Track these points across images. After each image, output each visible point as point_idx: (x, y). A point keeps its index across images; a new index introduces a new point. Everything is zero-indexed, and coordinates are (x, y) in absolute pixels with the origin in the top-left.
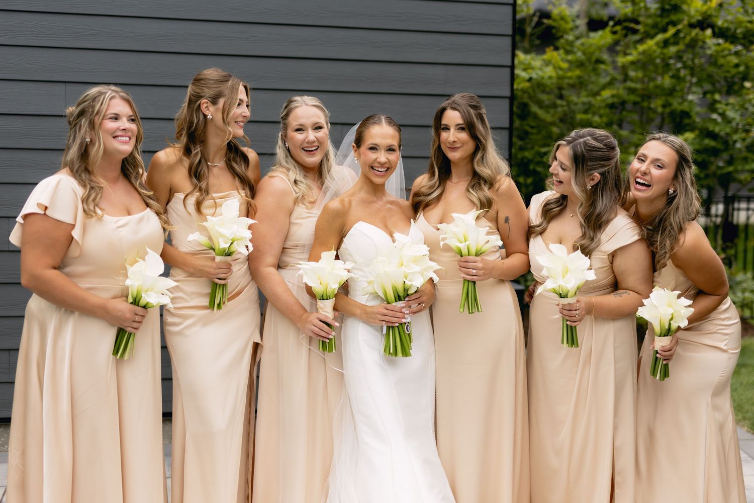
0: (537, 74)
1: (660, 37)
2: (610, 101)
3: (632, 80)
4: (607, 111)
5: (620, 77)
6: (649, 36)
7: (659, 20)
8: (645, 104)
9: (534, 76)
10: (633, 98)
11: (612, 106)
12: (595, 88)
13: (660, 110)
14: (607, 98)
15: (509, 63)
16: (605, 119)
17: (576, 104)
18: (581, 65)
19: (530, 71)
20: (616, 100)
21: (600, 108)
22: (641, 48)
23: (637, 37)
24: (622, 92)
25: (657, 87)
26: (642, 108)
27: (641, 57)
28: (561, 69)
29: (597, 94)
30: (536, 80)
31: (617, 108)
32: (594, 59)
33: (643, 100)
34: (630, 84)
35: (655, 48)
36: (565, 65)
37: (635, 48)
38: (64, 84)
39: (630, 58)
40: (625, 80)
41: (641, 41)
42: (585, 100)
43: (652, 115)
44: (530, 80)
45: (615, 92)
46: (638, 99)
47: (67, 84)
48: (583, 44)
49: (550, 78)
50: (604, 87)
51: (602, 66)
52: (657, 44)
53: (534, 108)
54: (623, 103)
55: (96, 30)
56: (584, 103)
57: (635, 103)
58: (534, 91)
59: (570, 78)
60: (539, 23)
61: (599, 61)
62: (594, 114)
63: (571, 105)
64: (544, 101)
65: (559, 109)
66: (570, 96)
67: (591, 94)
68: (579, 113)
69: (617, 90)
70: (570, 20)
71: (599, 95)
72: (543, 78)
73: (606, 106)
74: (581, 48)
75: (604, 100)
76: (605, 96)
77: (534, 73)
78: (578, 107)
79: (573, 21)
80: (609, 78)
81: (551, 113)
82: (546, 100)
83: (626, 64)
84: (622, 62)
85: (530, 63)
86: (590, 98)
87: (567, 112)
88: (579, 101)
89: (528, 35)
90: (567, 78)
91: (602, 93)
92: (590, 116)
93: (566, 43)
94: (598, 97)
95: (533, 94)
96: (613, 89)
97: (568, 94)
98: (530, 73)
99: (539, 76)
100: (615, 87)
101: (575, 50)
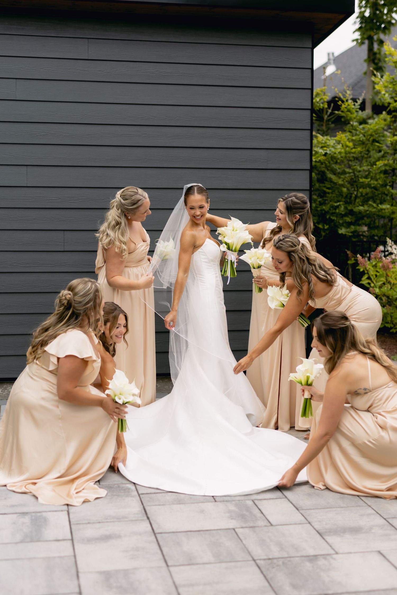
0: (330, 150)
2: (383, 168)
4: (382, 175)
5: (391, 152)
9: (328, 152)
11: (385, 172)
12: (372, 160)
15: (309, 148)
17: (360, 171)
18: (362, 143)
19: (325, 148)
20: (387, 168)
21: (376, 174)
24: (391, 162)
28: (347, 146)
29: (374, 164)
30: (330, 154)
31: (389, 174)
32: (372, 138)
36: (351, 144)
38: (26, 167)
39: (396, 138)
40: (394, 154)
42: (365, 168)
44: (326, 155)
45: (386, 162)
47: (28, 167)
48: (364, 128)
49: (340, 153)
50: (379, 160)
51: (377, 144)
53: (330, 175)
54: (394, 170)
55: (46, 132)
56: (364, 171)
58: (329, 163)
59: (354, 153)
60: (332, 113)
61: (374, 141)
62: (372, 178)
63: (356, 172)
64: (336, 170)
65: (348, 175)
66: (355, 165)
67: (369, 164)
68: (361, 178)
69: (388, 161)
70: (354, 111)
71: (376, 165)
72: (335, 153)
73: (381, 172)
74: (362, 131)
75: (379, 168)
76: (380, 165)
77: (328, 150)
78: (361, 173)
79: (357, 111)
80: (383, 153)
81: (342, 178)
82: (337, 169)
83: (394, 142)
84: (391, 141)
85: (326, 143)
86: (369, 167)
87: (353, 177)
88: (361, 169)
89: (325, 121)
90: (353, 153)
91: (377, 163)
92: (369, 180)
93: (351, 128)
94: (374, 166)
95: (328, 165)
96: (385, 160)
97: (354, 164)
98: (326, 150)
99: (332, 152)
100: (387, 158)
101: (358, 133)
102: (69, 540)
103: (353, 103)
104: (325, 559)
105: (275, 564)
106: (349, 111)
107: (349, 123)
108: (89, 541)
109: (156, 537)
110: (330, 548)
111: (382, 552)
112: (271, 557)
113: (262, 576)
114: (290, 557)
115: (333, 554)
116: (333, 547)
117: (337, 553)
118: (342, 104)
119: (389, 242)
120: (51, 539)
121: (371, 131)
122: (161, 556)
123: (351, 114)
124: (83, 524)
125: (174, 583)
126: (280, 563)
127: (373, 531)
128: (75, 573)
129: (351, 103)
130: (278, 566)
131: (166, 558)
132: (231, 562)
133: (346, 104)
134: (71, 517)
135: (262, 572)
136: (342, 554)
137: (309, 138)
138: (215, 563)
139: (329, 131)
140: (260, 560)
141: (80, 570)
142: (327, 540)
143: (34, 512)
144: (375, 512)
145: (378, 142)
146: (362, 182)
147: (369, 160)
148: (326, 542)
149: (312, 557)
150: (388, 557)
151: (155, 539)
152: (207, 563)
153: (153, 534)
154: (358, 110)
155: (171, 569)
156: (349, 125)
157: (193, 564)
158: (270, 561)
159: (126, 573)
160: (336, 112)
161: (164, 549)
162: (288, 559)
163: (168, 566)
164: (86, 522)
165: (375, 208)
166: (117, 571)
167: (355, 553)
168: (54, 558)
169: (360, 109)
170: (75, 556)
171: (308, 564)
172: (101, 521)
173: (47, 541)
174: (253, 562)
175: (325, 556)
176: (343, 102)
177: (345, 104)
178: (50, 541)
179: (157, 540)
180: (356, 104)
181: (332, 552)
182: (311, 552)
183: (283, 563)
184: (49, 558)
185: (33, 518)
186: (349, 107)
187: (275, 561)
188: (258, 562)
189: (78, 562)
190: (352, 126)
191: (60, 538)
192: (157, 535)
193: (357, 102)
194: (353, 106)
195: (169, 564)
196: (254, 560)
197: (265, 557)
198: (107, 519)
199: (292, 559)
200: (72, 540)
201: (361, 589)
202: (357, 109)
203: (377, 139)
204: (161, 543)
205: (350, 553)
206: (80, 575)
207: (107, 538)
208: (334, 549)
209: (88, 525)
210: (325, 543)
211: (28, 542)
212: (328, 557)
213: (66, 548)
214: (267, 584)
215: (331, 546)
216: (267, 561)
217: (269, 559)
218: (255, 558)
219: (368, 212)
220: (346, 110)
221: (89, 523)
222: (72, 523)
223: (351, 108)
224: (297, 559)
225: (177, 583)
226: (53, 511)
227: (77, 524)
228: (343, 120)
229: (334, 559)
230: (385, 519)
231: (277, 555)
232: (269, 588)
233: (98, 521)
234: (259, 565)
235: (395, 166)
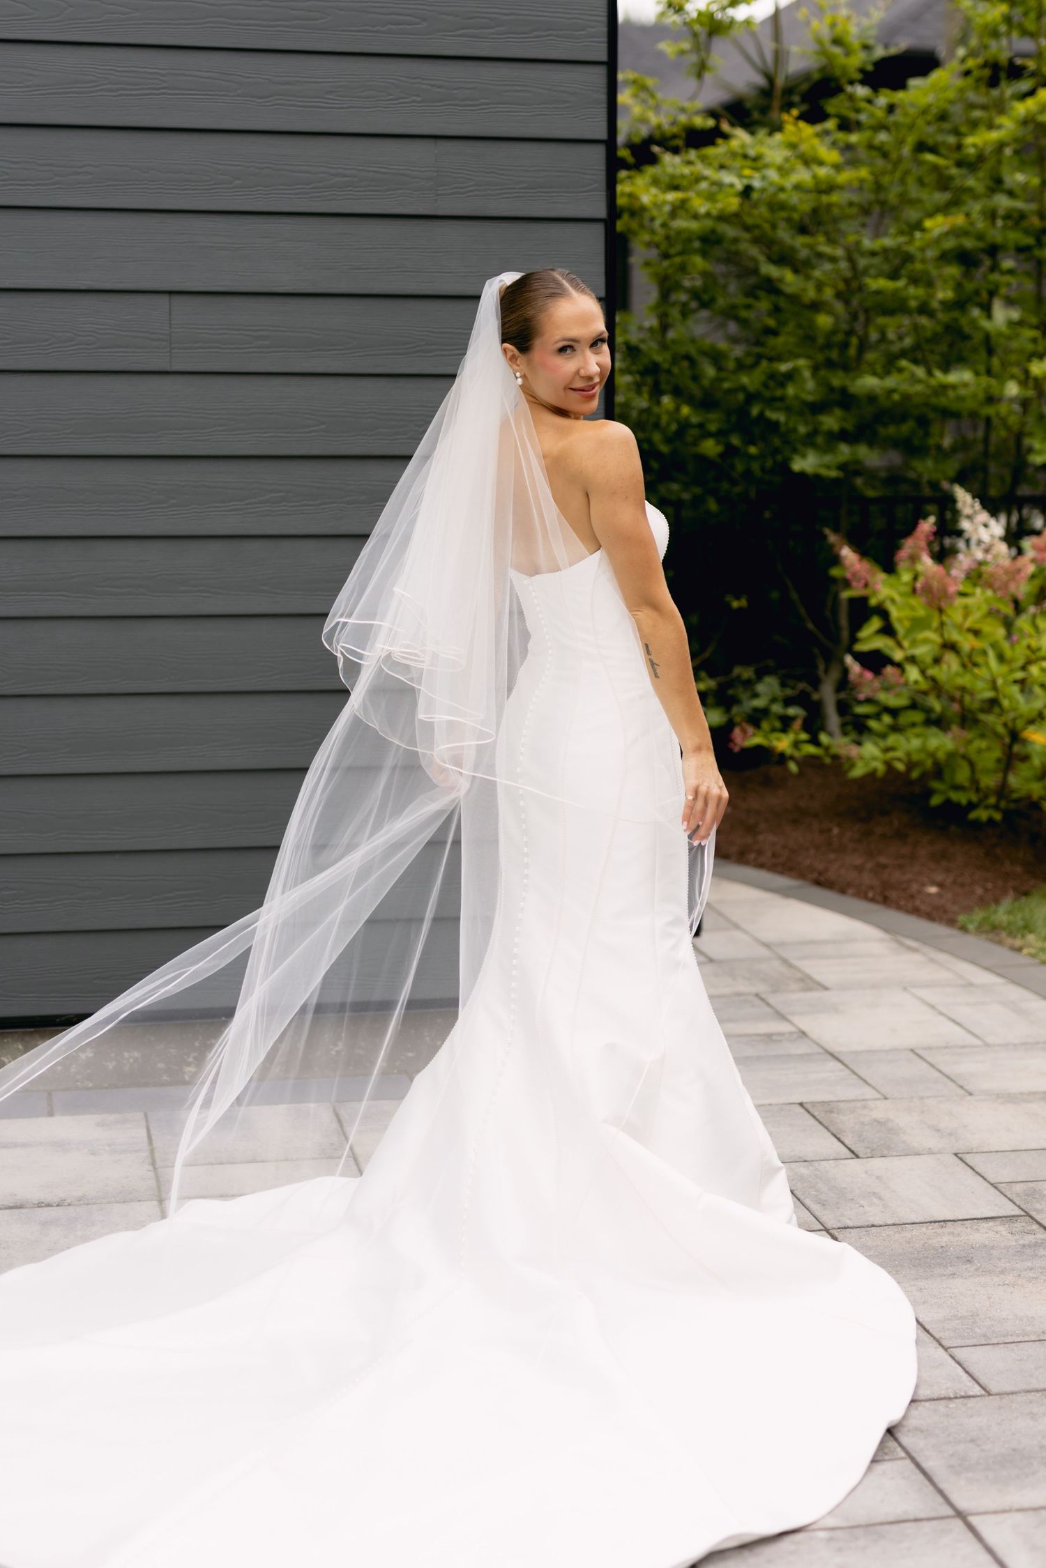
0: (764, 178)
2: (950, 244)
3: (1011, 193)
5: (979, 185)
9: (757, 184)
10: (1014, 237)
11: (961, 257)
12: (913, 214)
14: (941, 237)
17: (871, 254)
18: (878, 156)
19: (748, 172)
20: (969, 243)
21: (926, 263)
22: (1021, 109)
24: (980, 222)
26: (1040, 262)
28: (821, 164)
29: (919, 226)
30: (763, 190)
32: (913, 138)
33: (1040, 243)
34: (1003, 201)
36: (834, 156)
37: (1012, 110)
39: (996, 135)
40: (992, 193)
41: (1026, 94)
42: (887, 242)
44: (746, 192)
45: (959, 220)
46: (1030, 241)
48: (890, 105)
49: (798, 187)
50: (933, 213)
54: (992, 250)
56: (885, 251)
57: (1021, 250)
59: (847, 187)
61: (922, 146)
62: (911, 279)
63: (857, 257)
64: (793, 250)
65: (829, 267)
66: (856, 233)
67: (903, 228)
68: (876, 277)
69: (968, 215)
71: (923, 230)
72: (782, 189)
73: (943, 257)
74: (883, 115)
75: (938, 241)
76: (937, 232)
77: (757, 175)
78: (873, 260)
81: (815, 277)
83: (990, 150)
86: (901, 239)
87: (849, 273)
88: (878, 245)
90: (842, 187)
91: (929, 224)
92: (901, 283)
93: (845, 104)
94: (918, 235)
96: (957, 214)
97: (852, 230)
98: (750, 177)
99: (772, 184)
100: (965, 209)
103: (854, 20)
106: (838, 42)
107: (840, 90)
118: (810, 19)
119: (964, 502)
121: (911, 110)
129: (848, 17)
145: (933, 150)
146: (878, 292)
156: (841, 96)
165: (920, 381)
180: (866, 22)
190: (851, 98)
203: (930, 141)
219: (896, 397)
223: (845, 31)
235: (997, 234)
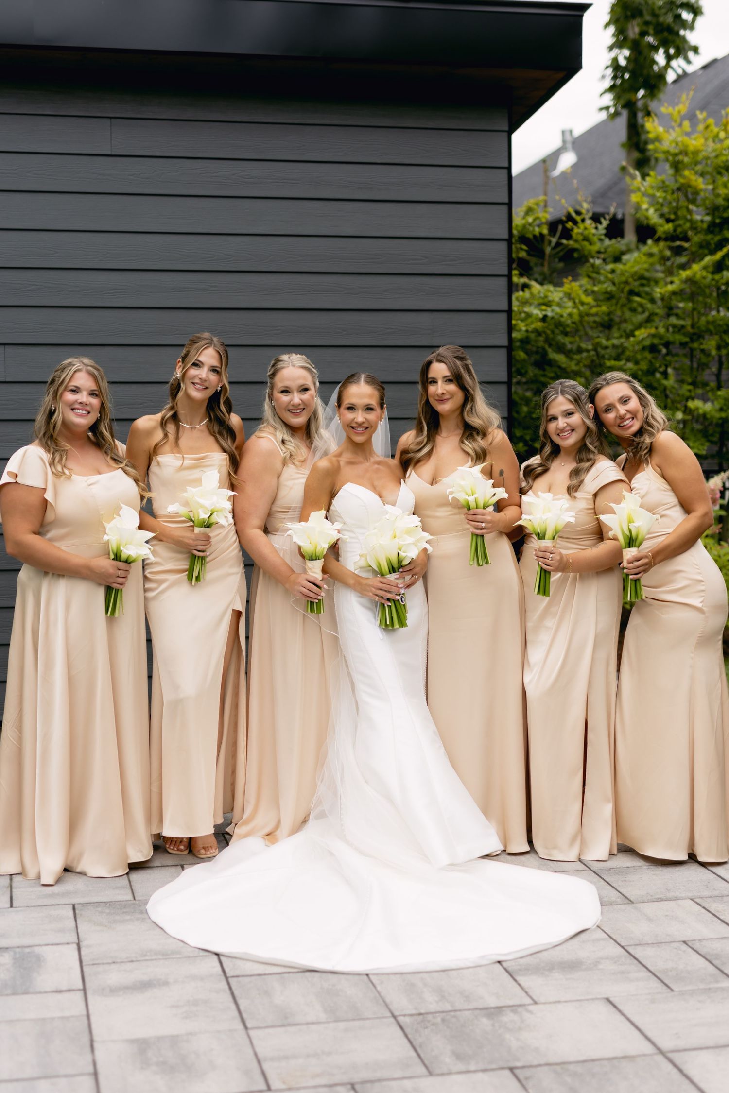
0: (553, 311)
1: (708, 259)
2: (647, 343)
3: (677, 315)
4: (648, 355)
5: (661, 312)
6: (696, 257)
7: (709, 237)
8: (695, 345)
9: (549, 314)
10: (679, 338)
11: (653, 349)
12: (629, 327)
13: (714, 352)
14: (643, 339)
15: (506, 307)
16: (644, 366)
17: (606, 348)
18: (610, 297)
19: (544, 307)
20: (656, 341)
21: (636, 352)
22: (685, 274)
23: (683, 260)
24: (662, 331)
25: (708, 322)
26: (692, 350)
27: (683, 286)
28: (582, 304)
29: (632, 333)
30: (552, 318)
31: (658, 351)
32: (627, 289)
33: (692, 341)
34: (673, 320)
35: (704, 273)
36: (589, 300)
37: (679, 274)
38: (3, 346)
39: (670, 288)
40: (668, 315)
41: (684, 267)
42: (615, 342)
43: (704, 360)
44: (544, 319)
45: (653, 331)
46: (687, 339)
47: (6, 346)
48: (613, 271)
49: (570, 315)
50: (639, 326)
51: (637, 299)
52: (705, 268)
53: (553, 355)
54: (667, 345)
56: (614, 346)
57: (683, 345)
58: (553, 332)
59: (596, 314)
60: (558, 244)
61: (632, 293)
62: (628, 360)
63: (599, 349)
64: (564, 344)
65: (585, 354)
66: (598, 337)
67: (624, 334)
68: (609, 360)
69: (656, 328)
70: (595, 239)
71: (634, 336)
72: (562, 316)
73: (644, 348)
74: (610, 276)
75: (640, 342)
76: (641, 337)
77: (549, 309)
78: (608, 351)
79: (601, 240)
80: (647, 314)
81: (576, 359)
82: (567, 343)
83: (667, 295)
84: (661, 293)
85: (546, 297)
86: (623, 340)
87: (595, 358)
88: (609, 343)
89: (547, 257)
90: (593, 315)
91: (637, 333)
92: (622, 362)
93: (591, 269)
94: (632, 339)
95: (551, 336)
96: (651, 328)
97: (595, 335)
98: (545, 310)
99: (557, 314)
100: (654, 324)
101: (602, 278)
102: (79, 990)
103: (594, 225)
104: (515, 1012)
105: (429, 1021)
106: (586, 239)
107: (587, 261)
108: (114, 990)
109: (229, 984)
110: (524, 994)
111: (612, 999)
112: (423, 1011)
113: (406, 1041)
114: (455, 1011)
115: (529, 1005)
116: (531, 994)
117: (536, 1003)
118: (574, 227)
120: (48, 989)
121: (627, 274)
122: (236, 1013)
123: (591, 244)
124: (103, 964)
125: (256, 1055)
126: (439, 1020)
127: (600, 967)
128: (88, 1044)
129: (591, 224)
130: (433, 1024)
131: (245, 1016)
132: (354, 1020)
133: (582, 226)
134: (83, 953)
135: (406, 1036)
136: (545, 1003)
137: (506, 291)
138: (328, 1022)
139: (555, 275)
140: (404, 1015)
141: (95, 1038)
142: (521, 983)
143: (19, 947)
144: (607, 937)
145: (638, 295)
147: (624, 326)
148: (520, 985)
149: (492, 1010)
150: (621, 1008)
151: (227, 987)
152: (313, 1023)
153: (223, 978)
154: (603, 237)
155: (252, 1033)
156: (588, 265)
157: (289, 1025)
158: (421, 1017)
159: (174, 1040)
160: (564, 241)
161: (241, 1002)
162: (452, 1014)
163: (246, 1028)
164: (110, 961)
166: (160, 1039)
167: (566, 1002)
168: (53, 1019)
169: (606, 235)
170: (88, 1016)
171: (485, 1021)
172: (134, 959)
173: (40, 993)
174: (392, 1020)
175: (514, 1008)
176: (575, 223)
177: (579, 228)
178: (46, 992)
179: (230, 988)
180: (600, 227)
181: (529, 1001)
182: (492, 1002)
183: (443, 1020)
184: (44, 1019)
185: (18, 956)
186: (586, 232)
187: (430, 1017)
188: (401, 1019)
189: (94, 1026)
190: (593, 266)
191: (64, 988)
192: (230, 980)
193: (600, 223)
194: (594, 231)
195: (249, 1025)
196: (394, 1017)
197: (414, 1012)
198: (145, 955)
199: (458, 1013)
200: (84, 990)
201: (572, 1059)
202: (601, 235)
203: (636, 290)
204: (236, 993)
205: (559, 1002)
206: (96, 1045)
207: (144, 986)
208: (531, 997)
209: (113, 966)
210: (517, 986)
211: (7, 995)
212: (520, 1009)
213: (74, 1004)
214: (414, 1054)
215: (526, 992)
216: (417, 1017)
217: (420, 1014)
218: (396, 1013)
220: (580, 238)
221: (114, 963)
222: (84, 964)
223: (589, 233)
224: (467, 1013)
225: (260, 1055)
226: (52, 945)
227: (93, 964)
228: (576, 255)
229: (531, 1012)
230: (622, 947)
231: (433, 1007)
232: (417, 1060)
233: (130, 960)
234: (402, 1024)
235: (670, 337)
